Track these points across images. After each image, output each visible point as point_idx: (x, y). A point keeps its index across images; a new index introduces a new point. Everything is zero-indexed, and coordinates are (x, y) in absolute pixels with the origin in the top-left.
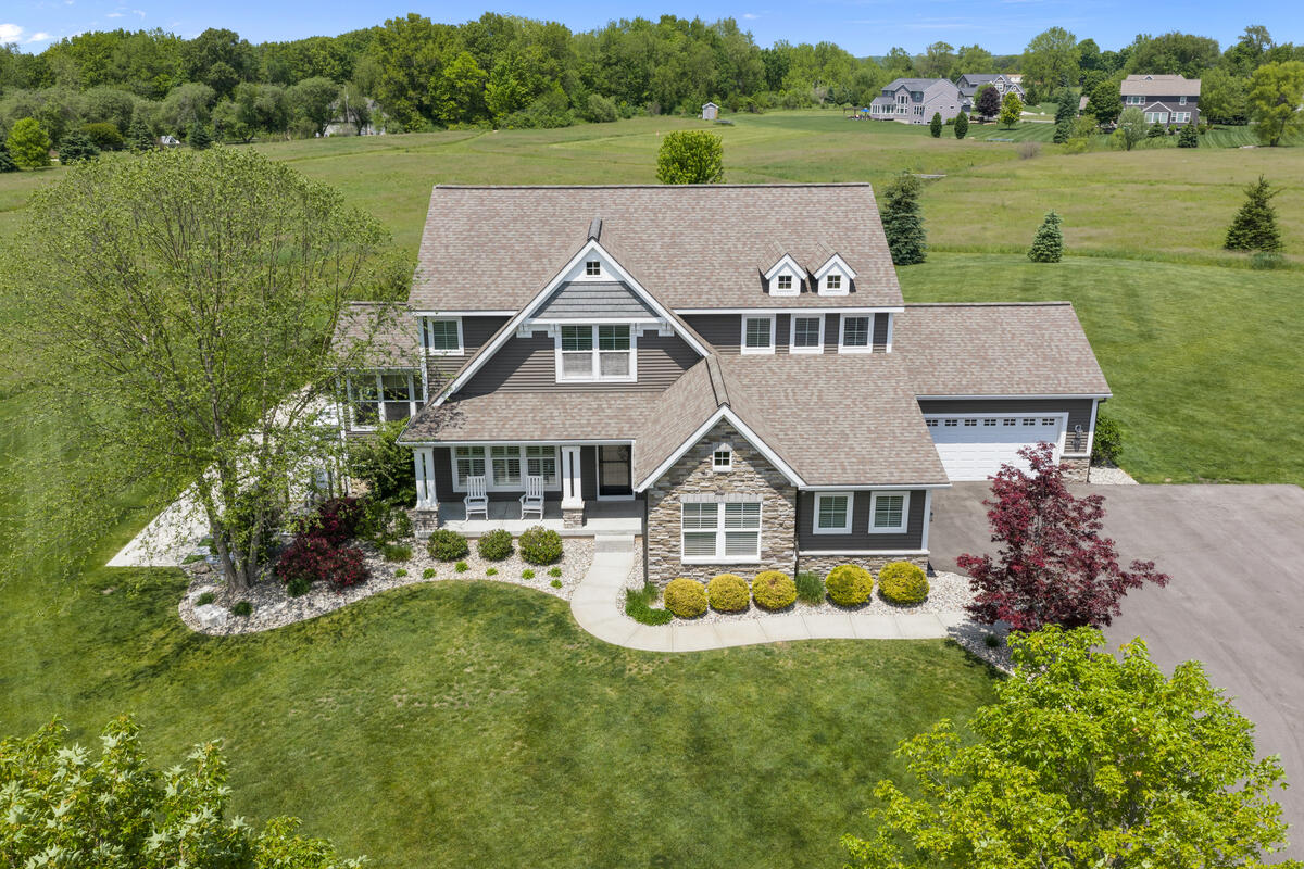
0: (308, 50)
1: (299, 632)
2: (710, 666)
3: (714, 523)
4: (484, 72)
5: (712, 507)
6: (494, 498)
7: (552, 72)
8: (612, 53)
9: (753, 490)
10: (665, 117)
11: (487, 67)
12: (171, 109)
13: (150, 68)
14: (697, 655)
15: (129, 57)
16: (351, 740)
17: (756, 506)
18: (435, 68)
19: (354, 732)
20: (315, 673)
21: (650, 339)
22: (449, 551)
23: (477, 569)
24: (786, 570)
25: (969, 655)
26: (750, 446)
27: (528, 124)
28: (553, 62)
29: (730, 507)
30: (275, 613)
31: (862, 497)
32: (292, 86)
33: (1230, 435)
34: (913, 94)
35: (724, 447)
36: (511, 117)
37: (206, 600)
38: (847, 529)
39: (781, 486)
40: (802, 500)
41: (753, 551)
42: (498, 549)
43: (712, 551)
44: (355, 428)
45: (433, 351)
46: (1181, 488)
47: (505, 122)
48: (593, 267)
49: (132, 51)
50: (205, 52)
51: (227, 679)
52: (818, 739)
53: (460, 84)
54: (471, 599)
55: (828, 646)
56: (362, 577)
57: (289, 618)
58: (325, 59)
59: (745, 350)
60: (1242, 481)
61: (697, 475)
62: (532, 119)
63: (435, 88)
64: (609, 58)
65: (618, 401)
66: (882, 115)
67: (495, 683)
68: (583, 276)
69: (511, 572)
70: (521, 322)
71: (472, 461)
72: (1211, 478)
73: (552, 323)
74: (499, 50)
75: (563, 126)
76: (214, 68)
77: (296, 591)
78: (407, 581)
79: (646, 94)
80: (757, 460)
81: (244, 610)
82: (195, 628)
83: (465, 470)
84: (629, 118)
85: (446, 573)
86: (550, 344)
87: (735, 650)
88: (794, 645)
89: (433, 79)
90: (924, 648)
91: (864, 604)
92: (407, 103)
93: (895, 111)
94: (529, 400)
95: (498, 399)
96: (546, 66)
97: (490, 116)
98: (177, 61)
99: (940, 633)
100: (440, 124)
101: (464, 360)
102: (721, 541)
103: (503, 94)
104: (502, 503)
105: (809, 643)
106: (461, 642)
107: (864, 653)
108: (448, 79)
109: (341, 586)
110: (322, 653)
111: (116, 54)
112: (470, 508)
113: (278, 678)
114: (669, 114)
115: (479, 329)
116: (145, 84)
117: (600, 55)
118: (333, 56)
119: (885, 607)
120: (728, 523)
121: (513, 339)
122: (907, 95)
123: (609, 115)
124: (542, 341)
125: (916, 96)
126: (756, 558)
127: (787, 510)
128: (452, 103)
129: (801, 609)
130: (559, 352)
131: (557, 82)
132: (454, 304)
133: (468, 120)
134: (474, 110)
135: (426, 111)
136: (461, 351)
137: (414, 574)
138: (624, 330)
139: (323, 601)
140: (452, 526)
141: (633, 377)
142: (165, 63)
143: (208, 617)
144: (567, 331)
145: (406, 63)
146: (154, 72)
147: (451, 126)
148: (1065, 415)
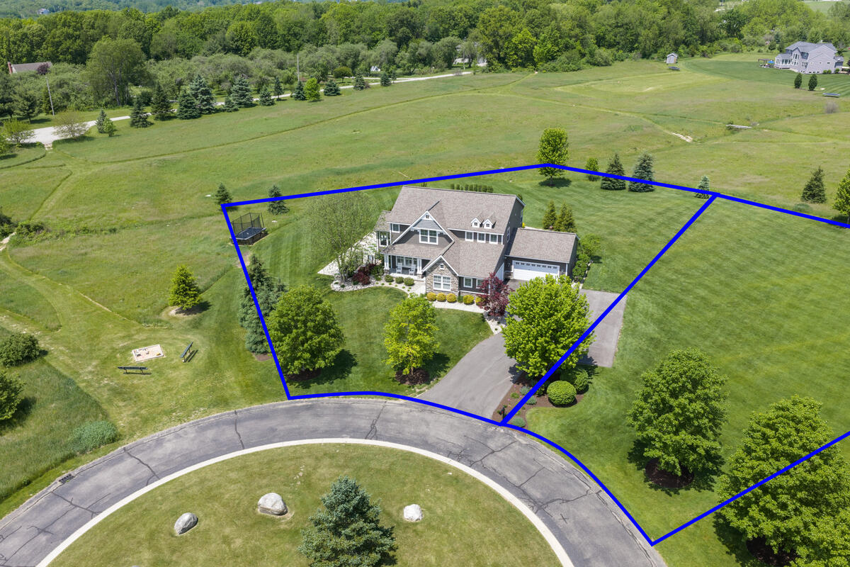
0: (453, 12)
1: (352, 293)
3: (440, 281)
4: (534, 39)
5: (440, 277)
6: (403, 268)
7: (576, 36)
8: (619, 20)
9: (448, 274)
10: (645, 60)
11: (536, 35)
12: (377, 57)
13: (371, 28)
15: (362, 22)
16: (355, 312)
17: (449, 278)
18: (509, 37)
19: (356, 311)
20: (353, 300)
21: (441, 235)
22: (390, 280)
23: (394, 285)
24: (456, 294)
25: (483, 316)
26: (447, 265)
27: (554, 70)
28: (577, 31)
29: (444, 278)
30: (349, 288)
31: (474, 280)
32: (436, 43)
34: (802, 54)
35: (442, 264)
36: (546, 65)
37: (337, 283)
38: (471, 287)
39: (455, 275)
40: (460, 279)
41: (449, 289)
42: (400, 281)
43: (440, 287)
44: (381, 246)
45: (393, 231)
47: (541, 68)
48: (427, 217)
49: (364, 18)
50: (397, 22)
51: (337, 299)
53: (520, 46)
54: (389, 291)
55: (455, 311)
56: (369, 283)
57: (351, 289)
58: (461, 18)
59: (466, 240)
60: (614, 292)
61: (436, 270)
62: (558, 67)
63: (507, 48)
64: (617, 23)
65: (433, 249)
66: (781, 65)
67: (385, 307)
68: (425, 219)
69: (400, 287)
70: (411, 228)
71: (400, 260)
73: (418, 228)
74: (545, 26)
75: (574, 70)
76: (401, 30)
77: (354, 284)
78: (377, 285)
79: (636, 45)
80: (449, 268)
81: (343, 286)
82: (333, 289)
83: (399, 261)
84: (622, 60)
85: (387, 285)
86: (418, 233)
88: (448, 309)
89: (506, 43)
90: (475, 314)
91: (472, 304)
92: (492, 56)
93: (791, 63)
94: (412, 246)
95: (405, 245)
96: (573, 33)
97: (535, 64)
98: (383, 25)
99: (482, 312)
100: (508, 68)
101: (400, 234)
102: (442, 285)
103: (543, 52)
104: (405, 270)
105: (451, 309)
106: (383, 299)
107: (461, 313)
108: (514, 44)
109: (363, 285)
110: (355, 297)
111: (356, 20)
112: (397, 271)
113: (346, 300)
114: (648, 58)
115: (403, 228)
116: (368, 37)
117: (613, 21)
118: (465, 16)
120: (444, 281)
121: (410, 231)
122: (799, 54)
123: (605, 62)
124: (416, 232)
125: (804, 55)
127: (456, 281)
128: (515, 56)
129: (458, 303)
130: (420, 235)
131: (578, 42)
132: (398, 221)
133: (523, 65)
134: (527, 60)
135: (502, 60)
136: (399, 232)
137: (379, 284)
138: (435, 232)
139: (359, 287)
140: (392, 275)
141: (437, 243)
142: (379, 26)
143: (335, 287)
144: (422, 230)
145: (494, 34)
146: (373, 30)
147: (514, 69)
148: (559, 266)
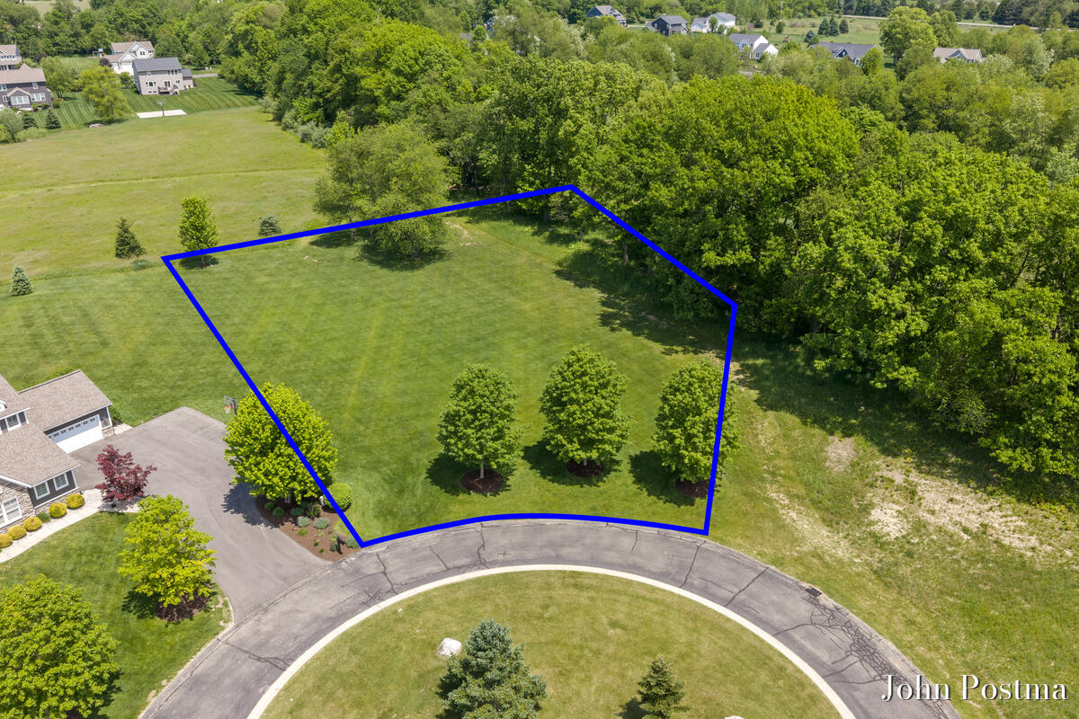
2: (30, 554)
3: (1, 512)
9: (12, 495)
14: (22, 555)
17: (15, 500)
24: (32, 515)
25: (109, 513)
26: (6, 481)
29: (5, 504)
31: (50, 481)
33: (157, 391)
38: (49, 493)
39: (22, 489)
41: (19, 515)
43: (3, 521)
46: (147, 423)
52: (80, 555)
55: (63, 531)
60: (167, 412)
72: (156, 415)
80: (11, 485)
87: (33, 547)
88: (52, 536)
90: (94, 517)
91: (66, 514)
99: (96, 510)
102: (5, 517)
105: (56, 534)
107: (75, 528)
119: (73, 511)
120: (6, 509)
126: (21, 517)
127: (26, 496)
129: (45, 526)
148: (98, 415)
